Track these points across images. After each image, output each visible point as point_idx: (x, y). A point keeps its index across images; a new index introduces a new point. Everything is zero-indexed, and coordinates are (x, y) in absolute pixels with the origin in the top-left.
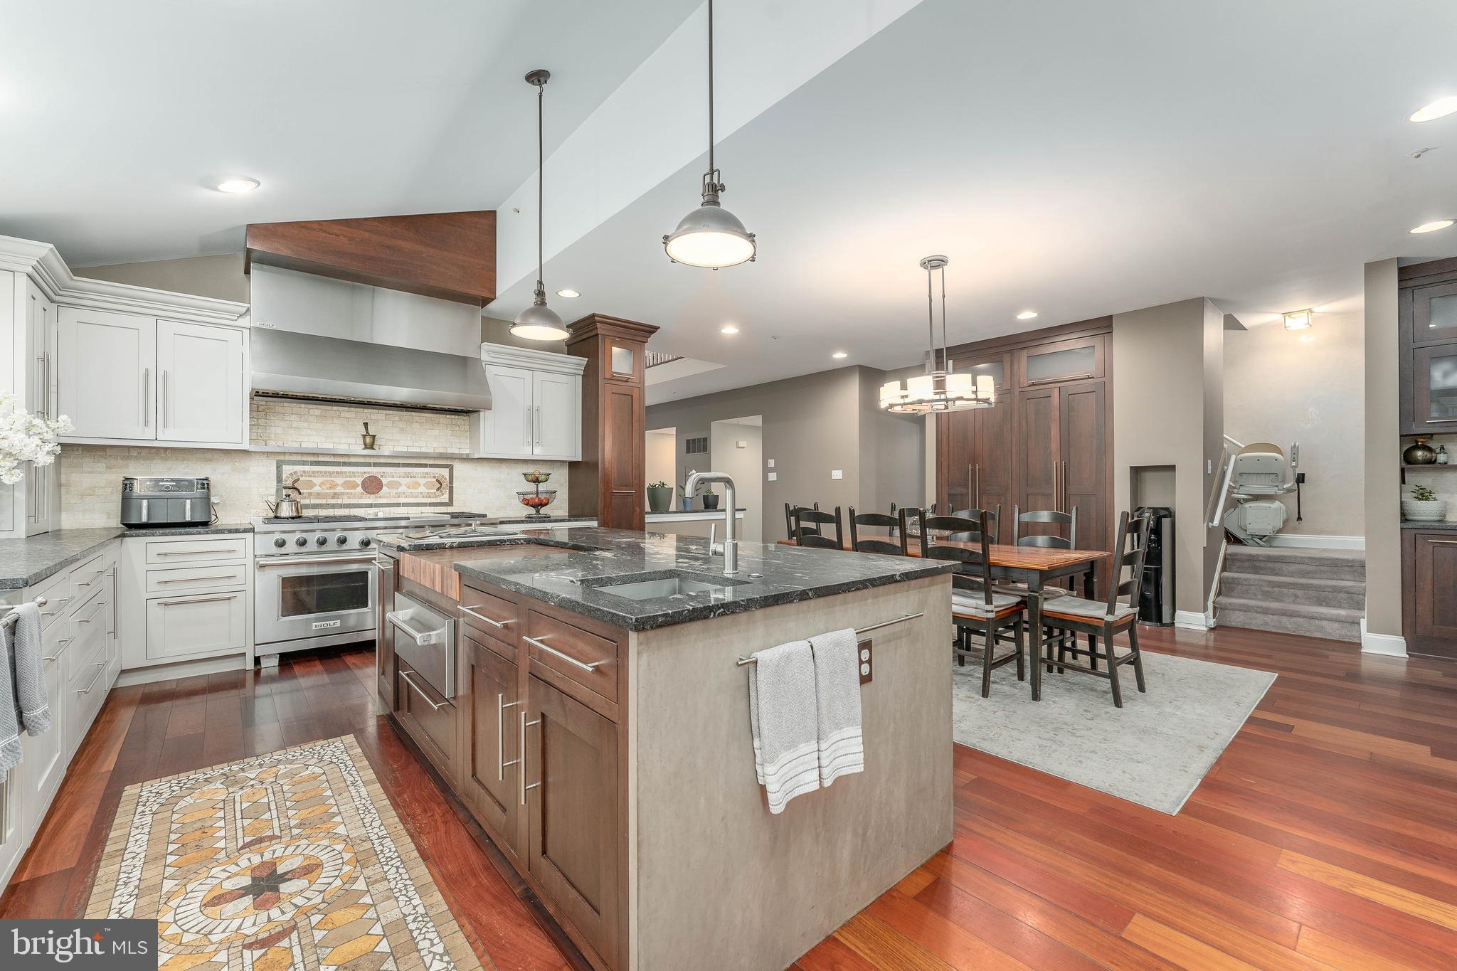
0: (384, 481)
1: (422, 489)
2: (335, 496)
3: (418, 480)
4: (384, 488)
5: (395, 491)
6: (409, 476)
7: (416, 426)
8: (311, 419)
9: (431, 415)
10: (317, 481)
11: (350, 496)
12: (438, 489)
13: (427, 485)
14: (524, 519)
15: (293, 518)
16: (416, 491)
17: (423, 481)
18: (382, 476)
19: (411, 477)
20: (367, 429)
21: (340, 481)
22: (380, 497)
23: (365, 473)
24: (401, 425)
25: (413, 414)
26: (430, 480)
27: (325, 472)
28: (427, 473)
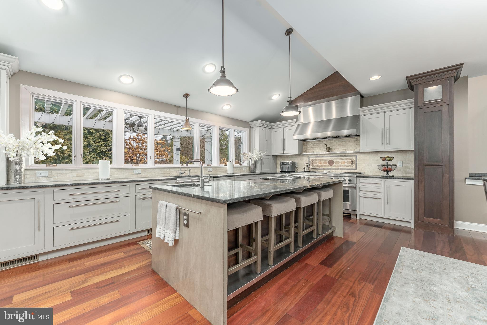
0: (334, 161)
1: (346, 164)
2: (321, 166)
3: (345, 161)
4: (334, 163)
5: (337, 164)
6: (341, 159)
7: (344, 143)
8: (316, 145)
9: (349, 138)
10: (317, 162)
11: (325, 166)
12: (352, 164)
13: (348, 163)
14: (380, 177)
15: (308, 172)
16: (344, 165)
17: (346, 161)
18: (334, 160)
19: (342, 160)
20: (326, 146)
21: (322, 162)
22: (333, 166)
23: (329, 159)
24: (339, 143)
25: (343, 139)
26: (349, 161)
27: (319, 159)
28: (348, 159)
